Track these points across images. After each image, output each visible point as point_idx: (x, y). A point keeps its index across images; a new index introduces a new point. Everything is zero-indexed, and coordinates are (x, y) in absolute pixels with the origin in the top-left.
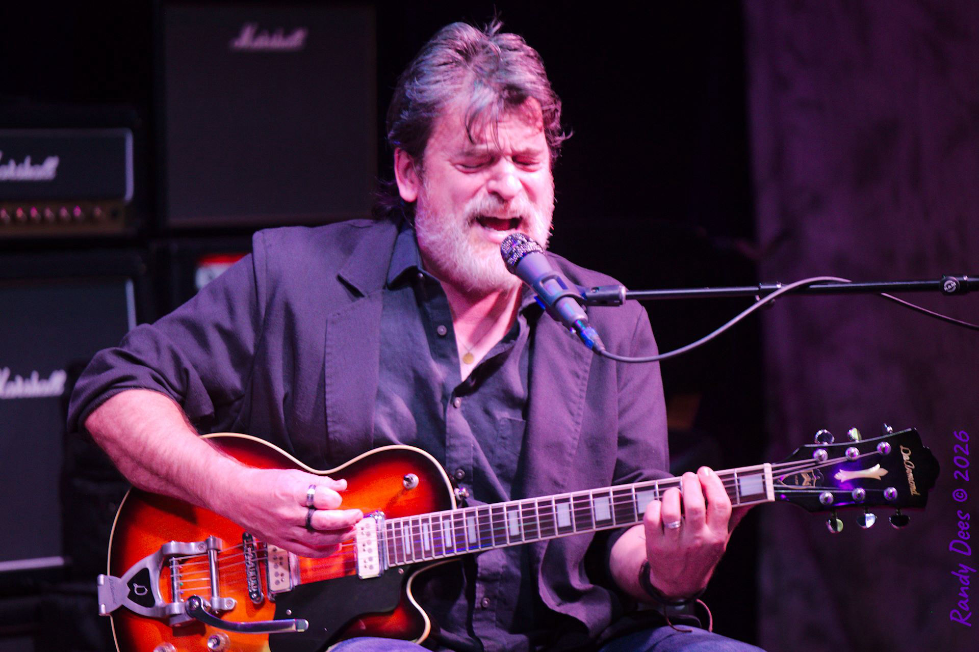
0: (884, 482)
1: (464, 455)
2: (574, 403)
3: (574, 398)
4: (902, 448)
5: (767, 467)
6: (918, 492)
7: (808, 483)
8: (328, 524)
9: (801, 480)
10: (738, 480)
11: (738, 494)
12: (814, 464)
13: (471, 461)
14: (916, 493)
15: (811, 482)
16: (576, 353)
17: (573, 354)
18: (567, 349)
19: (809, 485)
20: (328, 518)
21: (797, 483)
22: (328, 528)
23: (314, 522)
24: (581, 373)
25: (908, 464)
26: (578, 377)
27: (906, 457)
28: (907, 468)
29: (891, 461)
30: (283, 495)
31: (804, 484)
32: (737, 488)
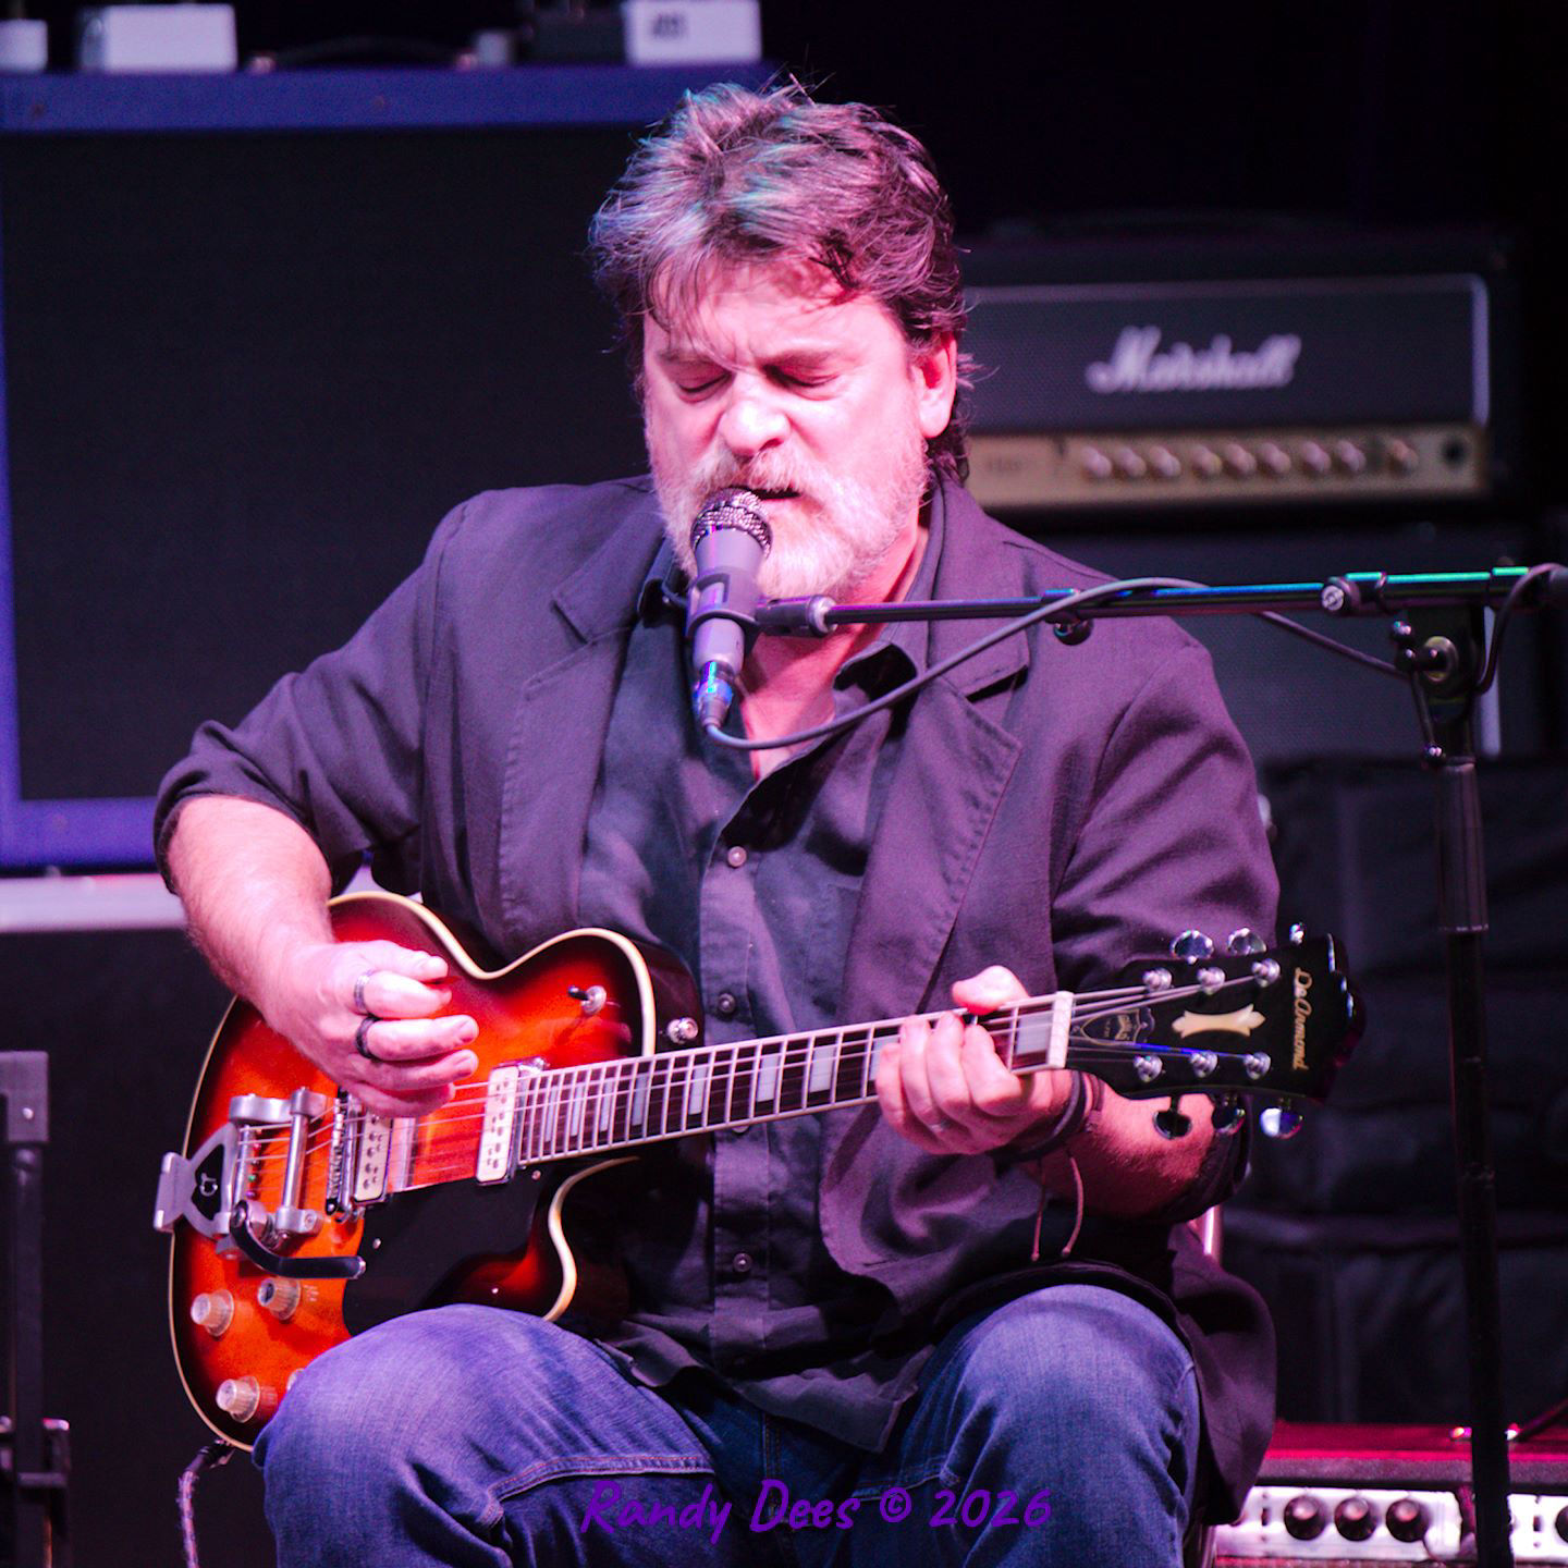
0: (1255, 1041)
1: (731, 964)
2: (957, 857)
3: (960, 849)
4: (1299, 972)
5: (1065, 1000)
6: (1306, 1064)
7: (1125, 1036)
8: (397, 1049)
9: (1115, 1029)
10: (1018, 1024)
11: (1011, 1048)
12: (1141, 997)
13: (744, 977)
14: (1302, 1066)
15: (1130, 1034)
16: (980, 755)
17: (975, 758)
18: (965, 748)
19: (1126, 1040)
20: (393, 1037)
21: (1107, 1034)
22: (398, 1056)
23: (370, 1045)
24: (983, 797)
25: (1301, 1005)
26: (977, 805)
27: (1300, 990)
28: (1299, 1015)
29: (1274, 1001)
30: (325, 992)
31: (1118, 1037)
32: (1012, 1037)
